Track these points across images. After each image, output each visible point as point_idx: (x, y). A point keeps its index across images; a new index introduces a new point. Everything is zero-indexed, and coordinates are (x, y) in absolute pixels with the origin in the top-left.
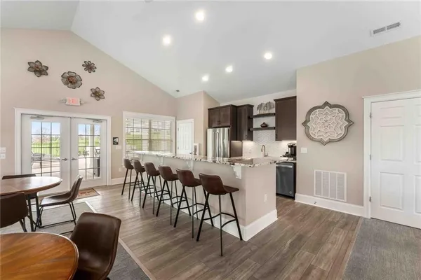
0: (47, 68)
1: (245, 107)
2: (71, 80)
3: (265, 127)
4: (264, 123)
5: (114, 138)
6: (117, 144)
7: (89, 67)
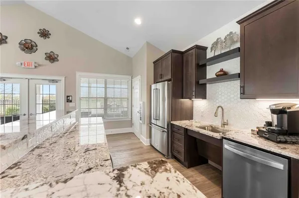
0: (6, 37)
1: (193, 51)
2: (28, 47)
3: (223, 76)
4: (222, 70)
5: (68, 97)
6: (71, 101)
7: (44, 34)
